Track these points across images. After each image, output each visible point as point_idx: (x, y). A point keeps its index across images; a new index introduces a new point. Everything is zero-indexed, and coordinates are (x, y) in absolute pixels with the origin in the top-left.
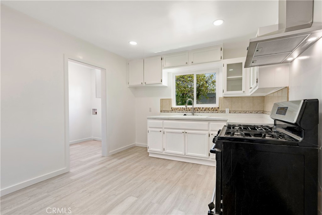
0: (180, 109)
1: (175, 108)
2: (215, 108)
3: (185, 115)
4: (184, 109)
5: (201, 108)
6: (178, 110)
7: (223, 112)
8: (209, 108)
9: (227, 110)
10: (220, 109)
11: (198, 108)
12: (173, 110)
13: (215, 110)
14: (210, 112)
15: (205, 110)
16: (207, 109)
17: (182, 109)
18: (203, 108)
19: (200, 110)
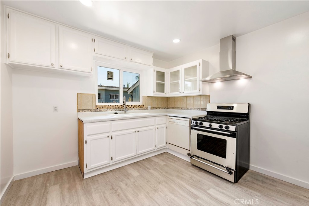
0: (107, 107)
1: (101, 106)
2: (141, 105)
3: (116, 113)
4: (113, 107)
5: (130, 106)
6: (105, 108)
7: (147, 108)
8: (137, 105)
9: (149, 107)
10: (145, 107)
11: (128, 106)
12: (99, 108)
13: (141, 107)
14: (137, 109)
15: (133, 108)
16: (135, 106)
17: (111, 107)
18: (131, 105)
19: (129, 108)
